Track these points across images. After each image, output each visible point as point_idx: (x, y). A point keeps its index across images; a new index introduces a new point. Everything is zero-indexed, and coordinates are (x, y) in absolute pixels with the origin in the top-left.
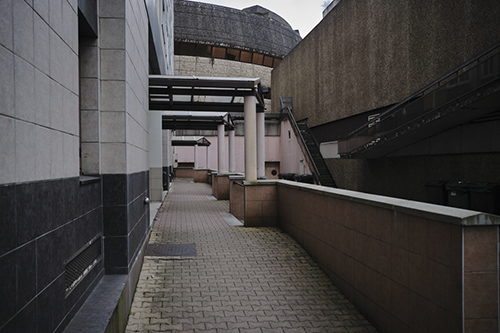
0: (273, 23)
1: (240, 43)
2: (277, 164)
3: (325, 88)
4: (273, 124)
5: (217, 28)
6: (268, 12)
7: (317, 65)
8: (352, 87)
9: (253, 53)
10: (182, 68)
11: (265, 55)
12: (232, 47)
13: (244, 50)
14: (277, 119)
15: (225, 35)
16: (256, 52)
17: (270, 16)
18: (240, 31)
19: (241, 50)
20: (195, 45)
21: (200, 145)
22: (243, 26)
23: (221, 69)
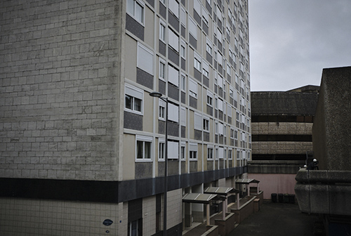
1: (295, 112)
5: (280, 106)
9: (304, 117)
10: (260, 129)
15: (285, 109)
16: (306, 116)
18: (295, 105)
20: (267, 116)
22: (297, 102)
23: (284, 128)
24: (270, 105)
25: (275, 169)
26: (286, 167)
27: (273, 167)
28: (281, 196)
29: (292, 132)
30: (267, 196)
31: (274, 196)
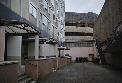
0: (94, 16)
1: (85, 22)
2: (93, 55)
3: (102, 31)
4: (91, 43)
5: (78, 19)
6: (93, 13)
7: (100, 25)
8: (107, 30)
9: (89, 24)
10: (69, 29)
11: (92, 25)
12: (82, 23)
13: (86, 24)
14: (92, 42)
15: (80, 20)
16: (90, 24)
17: (93, 14)
18: (84, 19)
19: (85, 24)
20: (72, 23)
21: (65, 49)
22: (85, 17)
23: (80, 29)
24: (73, 18)
25: (77, 45)
26: (83, 43)
27: (77, 44)
28: (80, 58)
29: (84, 32)
30: (74, 59)
31: (77, 59)
